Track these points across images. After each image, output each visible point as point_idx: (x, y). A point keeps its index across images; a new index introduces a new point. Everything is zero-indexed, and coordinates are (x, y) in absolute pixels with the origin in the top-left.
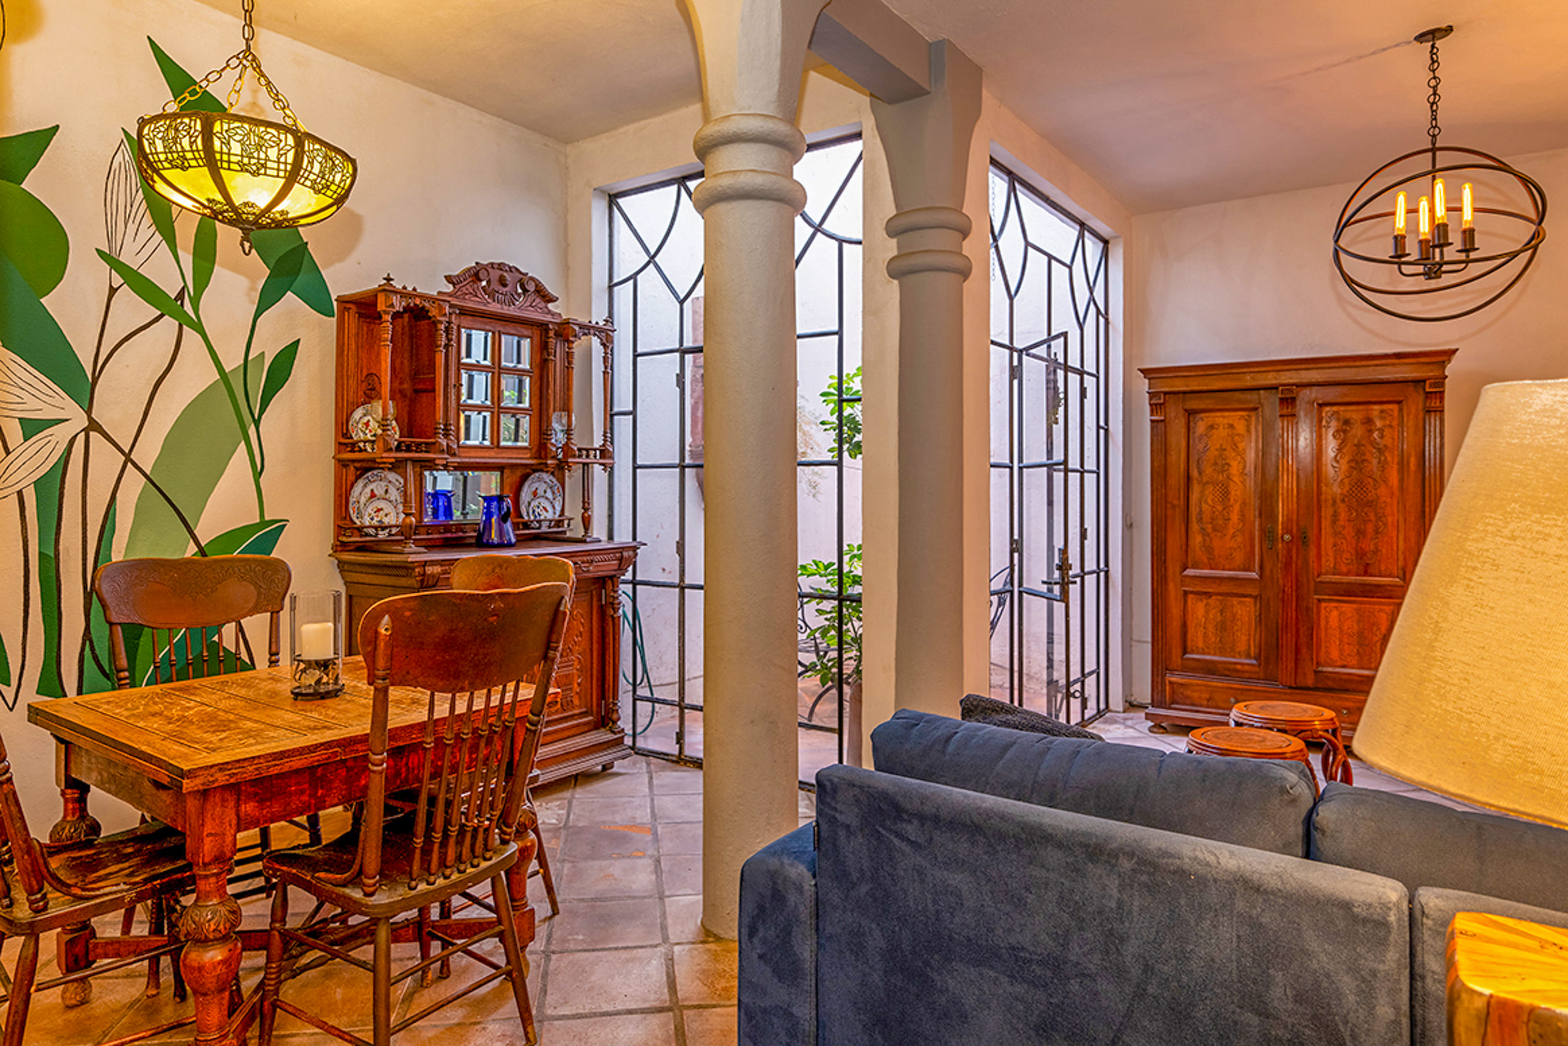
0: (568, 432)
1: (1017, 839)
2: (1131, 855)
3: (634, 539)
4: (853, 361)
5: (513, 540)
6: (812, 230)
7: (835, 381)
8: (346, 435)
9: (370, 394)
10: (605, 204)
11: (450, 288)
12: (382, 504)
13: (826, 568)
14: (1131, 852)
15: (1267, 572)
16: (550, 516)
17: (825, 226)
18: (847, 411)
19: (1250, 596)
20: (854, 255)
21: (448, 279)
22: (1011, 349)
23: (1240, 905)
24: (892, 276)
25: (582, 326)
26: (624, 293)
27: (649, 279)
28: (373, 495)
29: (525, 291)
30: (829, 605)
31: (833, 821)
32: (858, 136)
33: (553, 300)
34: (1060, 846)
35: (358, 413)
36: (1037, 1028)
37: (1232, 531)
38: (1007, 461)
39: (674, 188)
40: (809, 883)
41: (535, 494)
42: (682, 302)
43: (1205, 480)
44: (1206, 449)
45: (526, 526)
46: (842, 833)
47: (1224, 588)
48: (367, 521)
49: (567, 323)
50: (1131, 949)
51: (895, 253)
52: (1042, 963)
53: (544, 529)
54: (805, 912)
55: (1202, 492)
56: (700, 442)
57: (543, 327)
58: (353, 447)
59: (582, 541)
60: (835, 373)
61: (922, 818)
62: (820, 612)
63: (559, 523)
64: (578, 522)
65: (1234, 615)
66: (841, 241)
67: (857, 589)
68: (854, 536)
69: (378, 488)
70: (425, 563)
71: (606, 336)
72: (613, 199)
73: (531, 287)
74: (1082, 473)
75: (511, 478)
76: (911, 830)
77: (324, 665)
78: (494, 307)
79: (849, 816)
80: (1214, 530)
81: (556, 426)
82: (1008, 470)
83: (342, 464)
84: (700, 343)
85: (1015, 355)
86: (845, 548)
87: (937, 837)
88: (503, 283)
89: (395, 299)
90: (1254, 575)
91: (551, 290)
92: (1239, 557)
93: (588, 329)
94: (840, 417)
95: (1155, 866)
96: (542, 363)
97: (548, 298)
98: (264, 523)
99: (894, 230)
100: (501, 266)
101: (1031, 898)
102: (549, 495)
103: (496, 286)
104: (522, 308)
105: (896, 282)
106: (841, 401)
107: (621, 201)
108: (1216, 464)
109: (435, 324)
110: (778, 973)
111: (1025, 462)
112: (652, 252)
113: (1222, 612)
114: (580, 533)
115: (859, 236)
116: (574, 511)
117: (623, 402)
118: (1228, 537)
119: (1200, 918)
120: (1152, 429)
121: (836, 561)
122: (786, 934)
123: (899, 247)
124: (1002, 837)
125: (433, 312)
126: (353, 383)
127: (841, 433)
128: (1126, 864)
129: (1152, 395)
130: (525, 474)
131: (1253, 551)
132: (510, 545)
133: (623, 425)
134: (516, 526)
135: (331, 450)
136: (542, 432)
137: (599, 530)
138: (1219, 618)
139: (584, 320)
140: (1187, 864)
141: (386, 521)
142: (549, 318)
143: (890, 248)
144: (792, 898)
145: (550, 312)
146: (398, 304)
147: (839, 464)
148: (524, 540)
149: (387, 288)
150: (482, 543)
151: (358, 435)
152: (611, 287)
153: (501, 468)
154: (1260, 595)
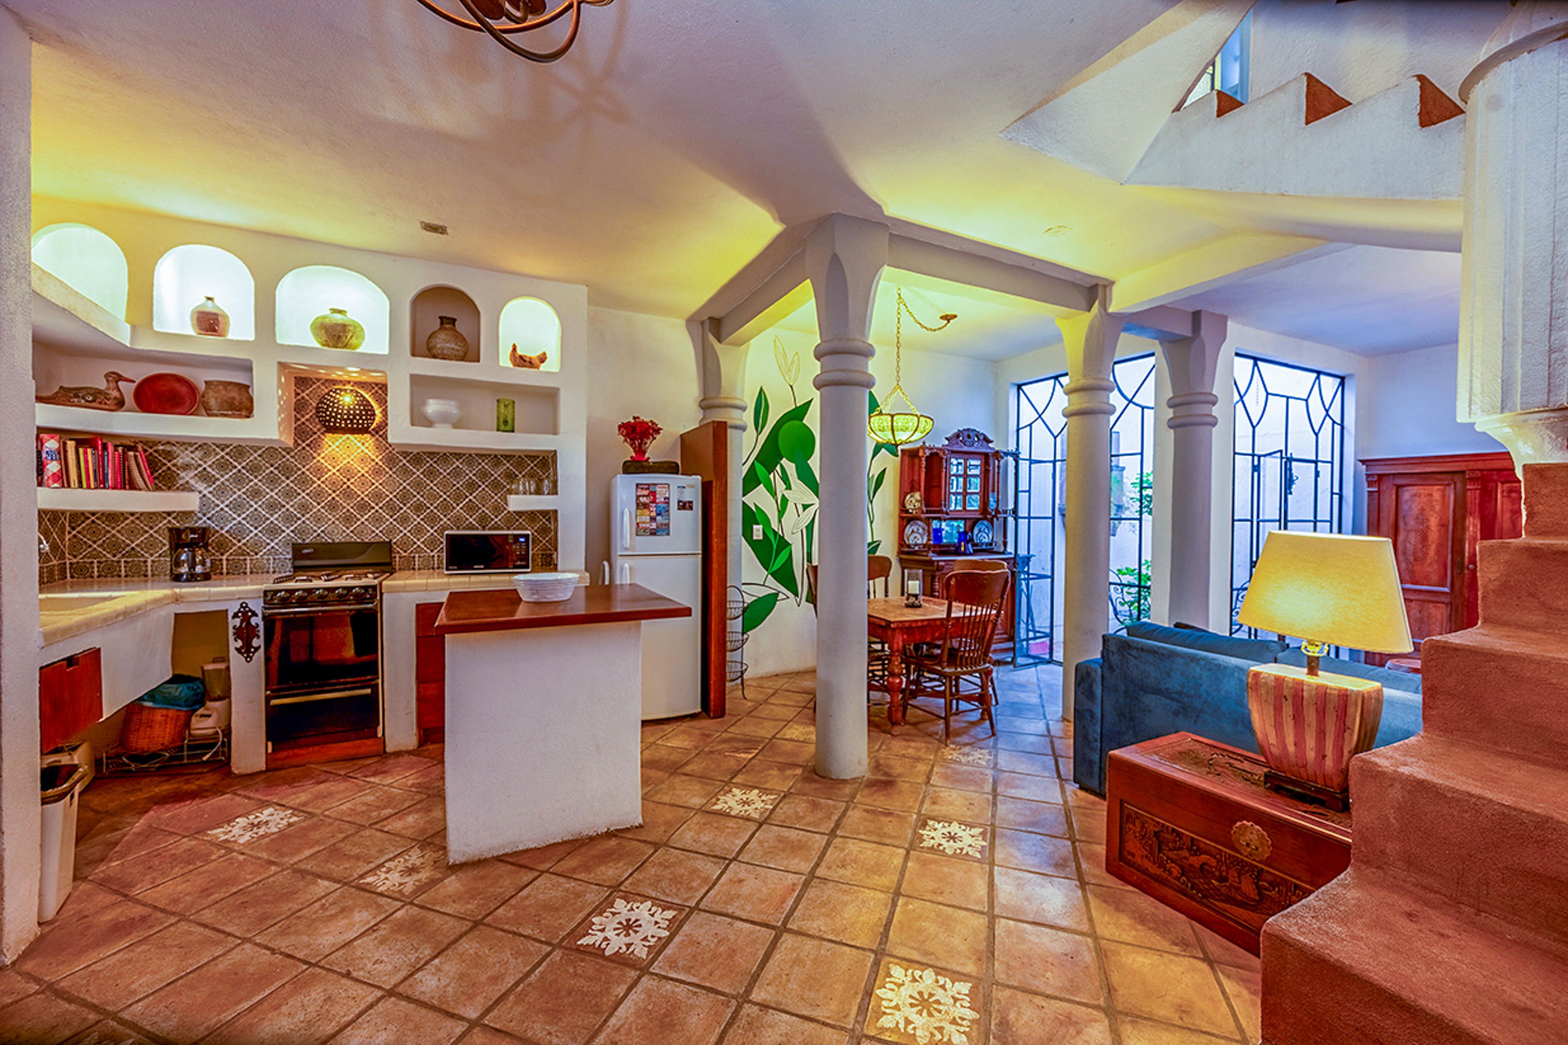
0: (997, 502)
1: (1169, 656)
2: (1204, 660)
3: (1029, 552)
4: (1148, 468)
5: (972, 551)
6: (1127, 402)
7: (1139, 476)
8: (904, 506)
9: (912, 489)
10: (1015, 389)
11: (947, 442)
12: (916, 535)
13: (1133, 571)
14: (1204, 659)
15: (1457, 588)
16: (986, 540)
17: (1134, 400)
18: (1144, 493)
19: (1443, 603)
20: (1149, 414)
21: (947, 439)
22: (1253, 455)
23: (1236, 674)
24: (1170, 427)
25: (1004, 453)
26: (1024, 434)
27: (1038, 426)
28: (913, 531)
29: (979, 439)
30: (1134, 590)
31: (1107, 650)
32: (1153, 354)
33: (991, 442)
34: (1182, 657)
35: (908, 497)
36: (1174, 713)
37: (1429, 561)
38: (1249, 518)
39: (1052, 381)
40: (1099, 671)
41: (980, 531)
42: (1055, 438)
43: (1409, 528)
44: (1410, 509)
45: (976, 545)
46: (1111, 654)
47: (1422, 597)
48: (911, 542)
49: (997, 452)
50: (1204, 687)
51: (1172, 415)
52: (1176, 693)
53: (984, 547)
54: (1098, 679)
55: (1407, 536)
56: (1064, 502)
57: (986, 455)
58: (907, 511)
59: (1003, 553)
60: (1139, 472)
61: (1137, 649)
62: (1129, 593)
63: (991, 544)
64: (1001, 542)
65: (1430, 614)
66: (1143, 408)
67: (1149, 583)
68: (1147, 556)
69: (915, 528)
70: (938, 561)
71: (1016, 456)
72: (1019, 387)
73: (981, 438)
74: (1315, 524)
75: (969, 523)
76: (1134, 653)
77: (916, 596)
78: (965, 449)
79: (1113, 648)
80: (1415, 560)
81: (991, 499)
82: (1249, 523)
83: (901, 518)
84: (1065, 458)
85: (1256, 458)
86: (1143, 562)
87: (1142, 655)
88: (969, 437)
89: (927, 451)
90: (1446, 590)
91: (991, 438)
92: (1434, 578)
93: (1007, 454)
94: (1141, 495)
95: (1210, 663)
96: (985, 472)
97: (988, 441)
98: (873, 542)
99: (1171, 405)
100: (968, 430)
101: (1172, 674)
102: (986, 531)
103: (966, 439)
104: (977, 448)
105: (1172, 431)
106: (1142, 488)
107: (1023, 387)
108: (1417, 518)
109: (942, 458)
110: (1088, 698)
111: (1261, 518)
112: (1040, 412)
113: (1420, 612)
114: (1002, 549)
115: (1152, 405)
116: (999, 539)
117: (1023, 485)
118: (1426, 565)
119: (1224, 678)
120: (1369, 496)
121: (1137, 567)
122: (1091, 686)
123: (1174, 413)
124: (1163, 655)
125: (941, 454)
126: (906, 484)
127: (1141, 503)
128: (1202, 662)
129: (1368, 476)
130: (975, 521)
131: (1446, 574)
132: (970, 554)
133: (1023, 497)
134: (972, 546)
135: (897, 512)
136: (985, 503)
137: (1010, 549)
138: (1418, 615)
139: (1005, 450)
140: (1221, 663)
141: (919, 542)
142: (988, 451)
143: (1170, 413)
144: (1093, 674)
145: (990, 448)
146: (928, 453)
147: (1140, 520)
148: (976, 552)
149: (923, 447)
150: (958, 553)
151: (908, 506)
152: (1018, 430)
153: (965, 519)
154: (1451, 604)
